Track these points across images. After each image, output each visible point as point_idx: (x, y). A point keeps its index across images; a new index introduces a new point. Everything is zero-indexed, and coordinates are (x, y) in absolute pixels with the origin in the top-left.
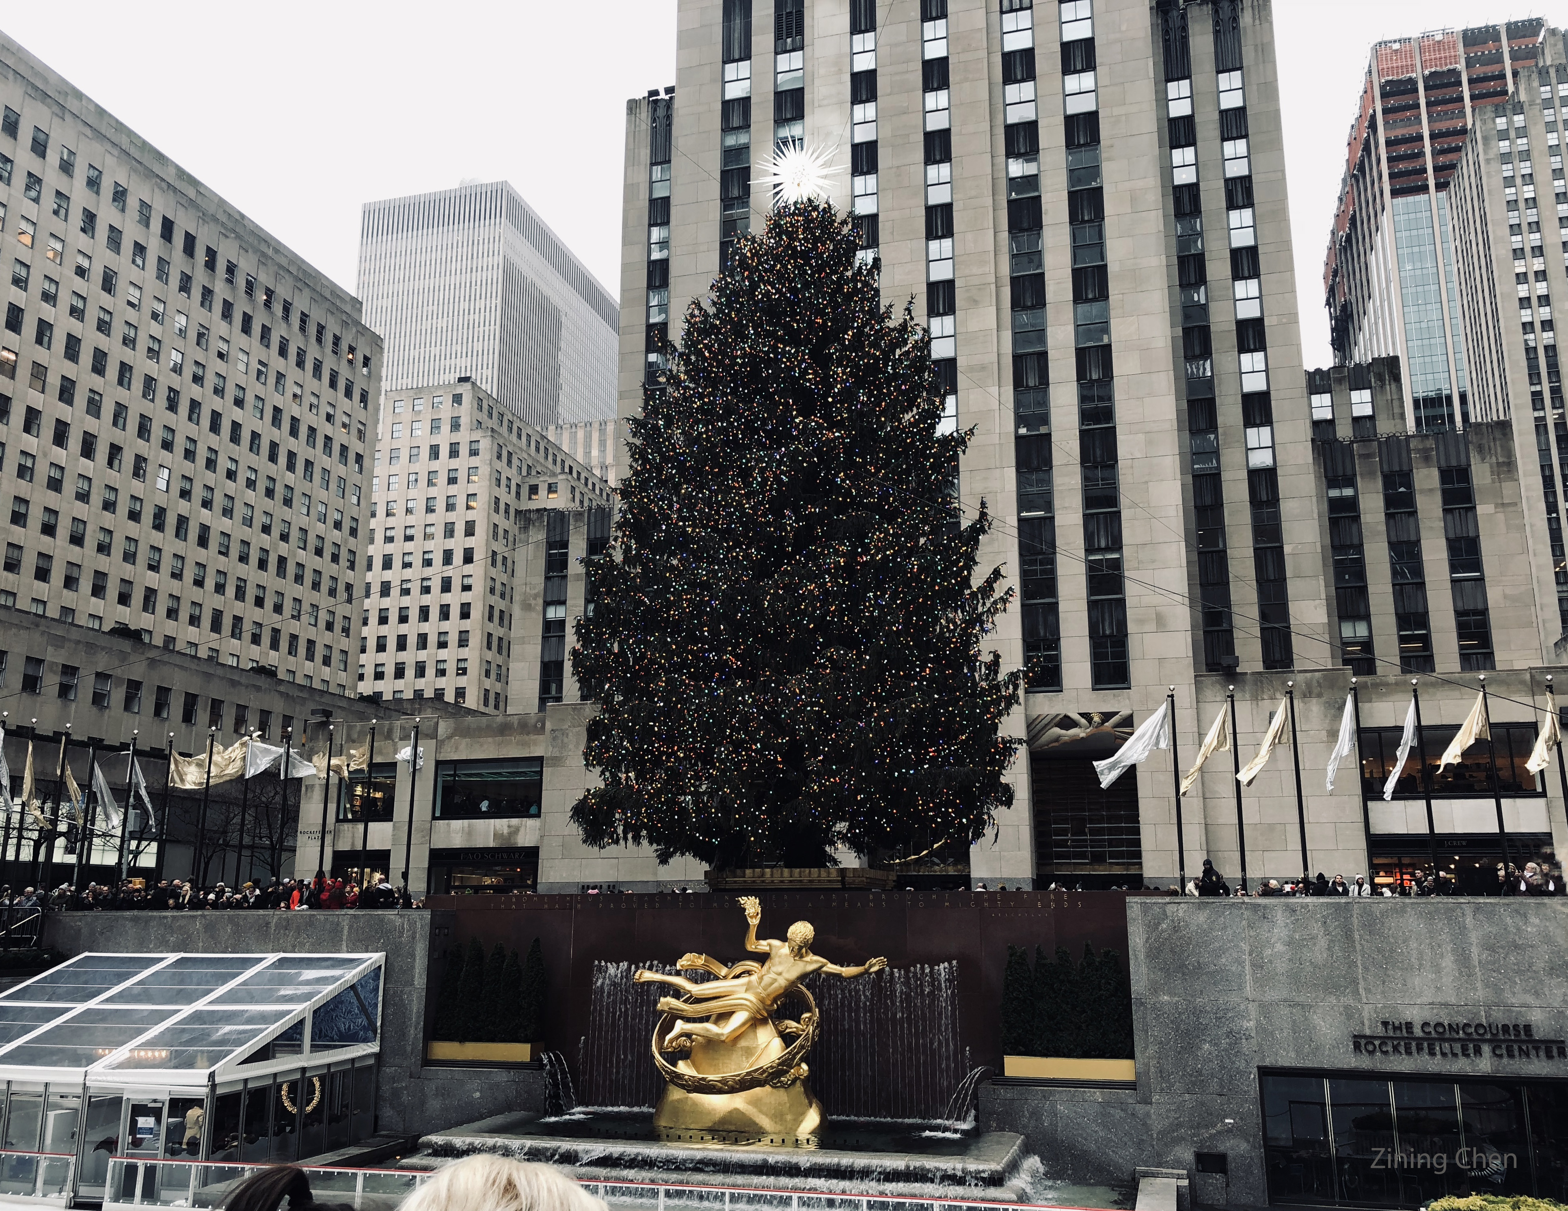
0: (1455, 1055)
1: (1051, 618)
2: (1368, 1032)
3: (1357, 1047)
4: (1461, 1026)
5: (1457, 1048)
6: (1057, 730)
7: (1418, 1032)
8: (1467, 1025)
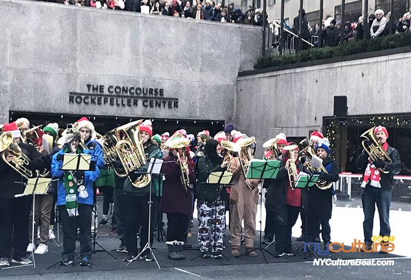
0: (123, 105)
2: (78, 91)
3: (71, 100)
4: (129, 89)
5: (125, 102)
7: (106, 92)
8: (132, 88)
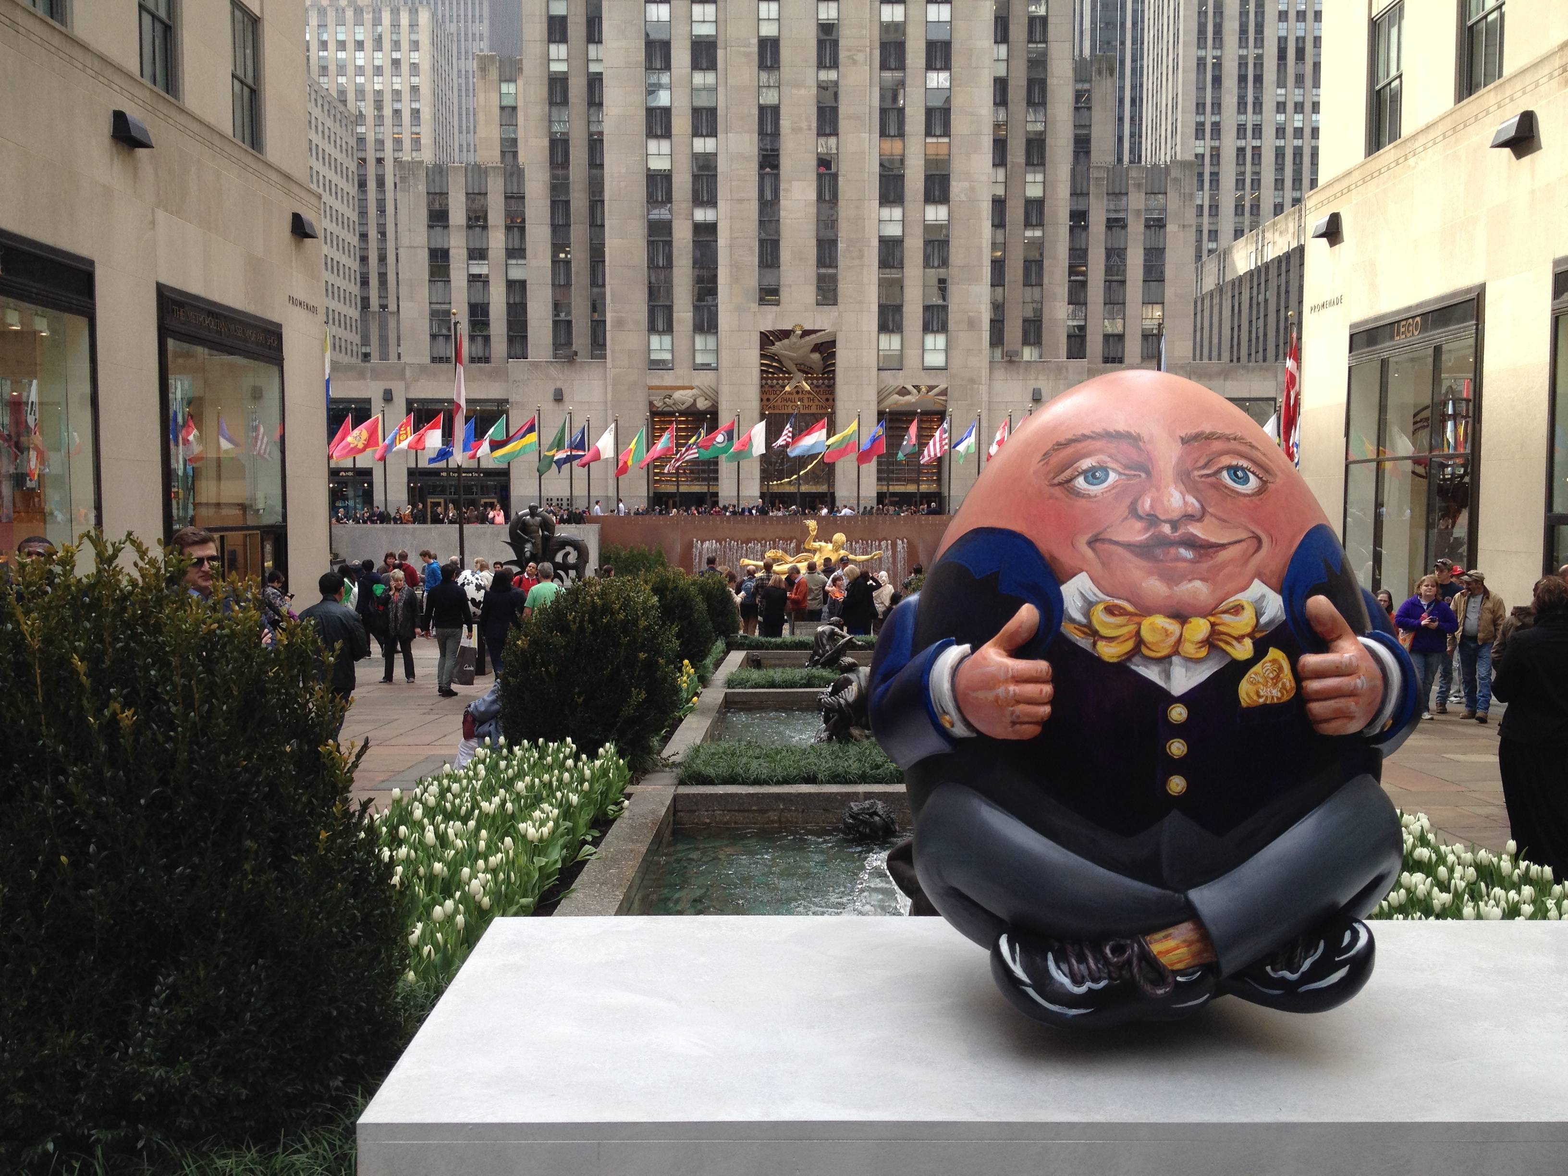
1: (897, 317)
6: (896, 396)
